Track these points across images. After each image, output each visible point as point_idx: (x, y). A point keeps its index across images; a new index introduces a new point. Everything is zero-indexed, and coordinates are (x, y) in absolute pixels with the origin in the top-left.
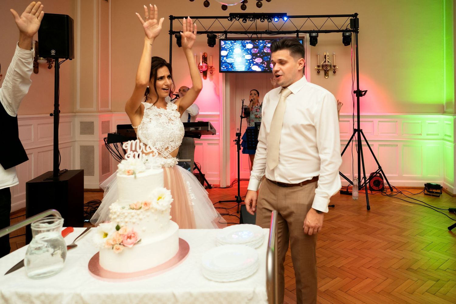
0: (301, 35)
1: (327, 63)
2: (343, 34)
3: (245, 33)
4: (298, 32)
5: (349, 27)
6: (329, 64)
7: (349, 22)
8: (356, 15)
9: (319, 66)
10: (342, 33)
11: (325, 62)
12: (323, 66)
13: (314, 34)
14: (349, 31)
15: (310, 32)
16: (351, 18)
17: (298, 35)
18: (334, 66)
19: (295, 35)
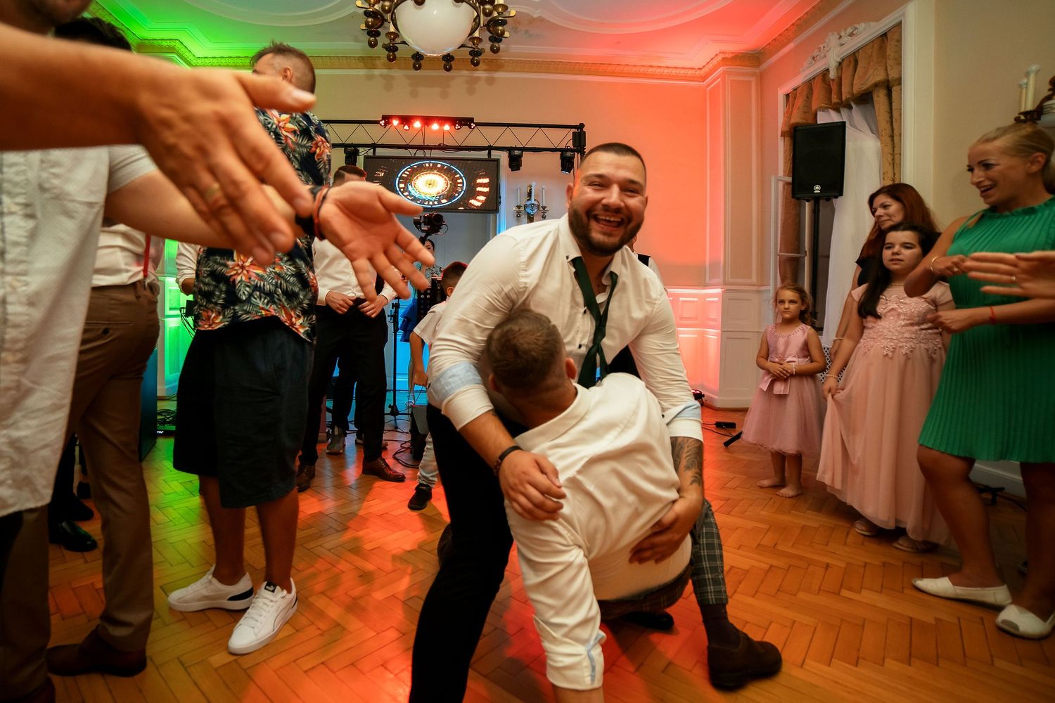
0: (495, 154)
1: (533, 201)
2: (562, 155)
3: (406, 147)
4: (490, 148)
5: (570, 145)
6: (536, 203)
7: (570, 136)
8: (582, 126)
9: (519, 207)
10: (560, 153)
11: (530, 200)
12: (525, 206)
13: (517, 152)
14: (571, 150)
15: (510, 150)
16: (574, 130)
17: (489, 154)
18: (544, 208)
19: (484, 155)
